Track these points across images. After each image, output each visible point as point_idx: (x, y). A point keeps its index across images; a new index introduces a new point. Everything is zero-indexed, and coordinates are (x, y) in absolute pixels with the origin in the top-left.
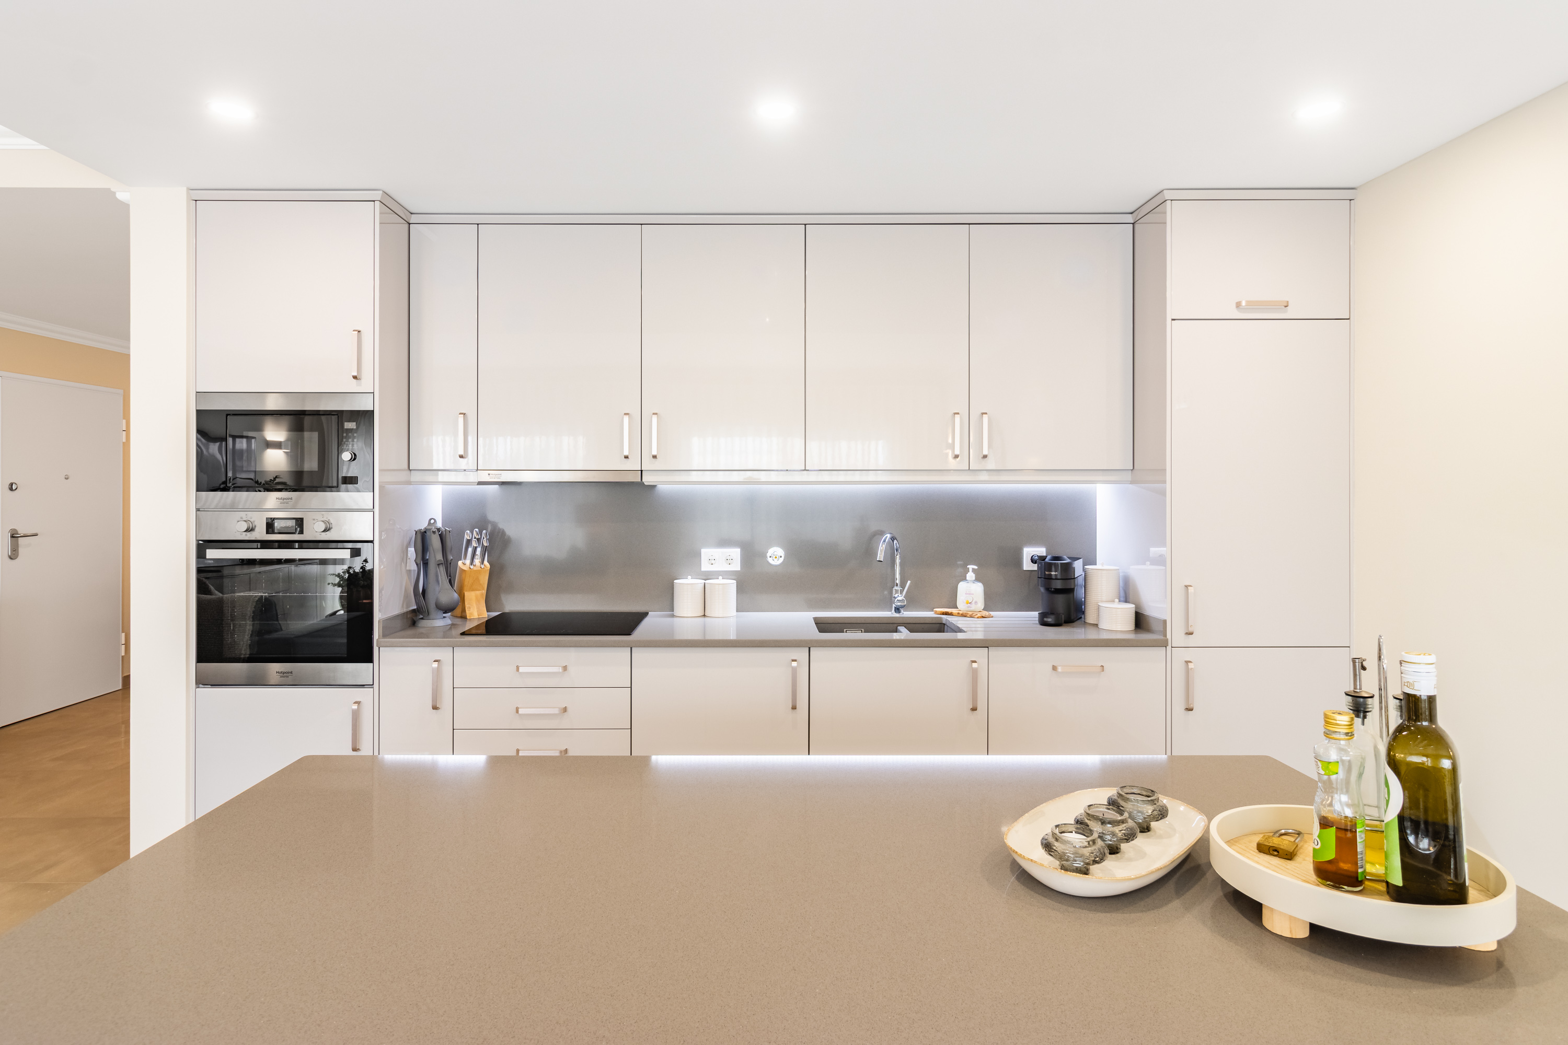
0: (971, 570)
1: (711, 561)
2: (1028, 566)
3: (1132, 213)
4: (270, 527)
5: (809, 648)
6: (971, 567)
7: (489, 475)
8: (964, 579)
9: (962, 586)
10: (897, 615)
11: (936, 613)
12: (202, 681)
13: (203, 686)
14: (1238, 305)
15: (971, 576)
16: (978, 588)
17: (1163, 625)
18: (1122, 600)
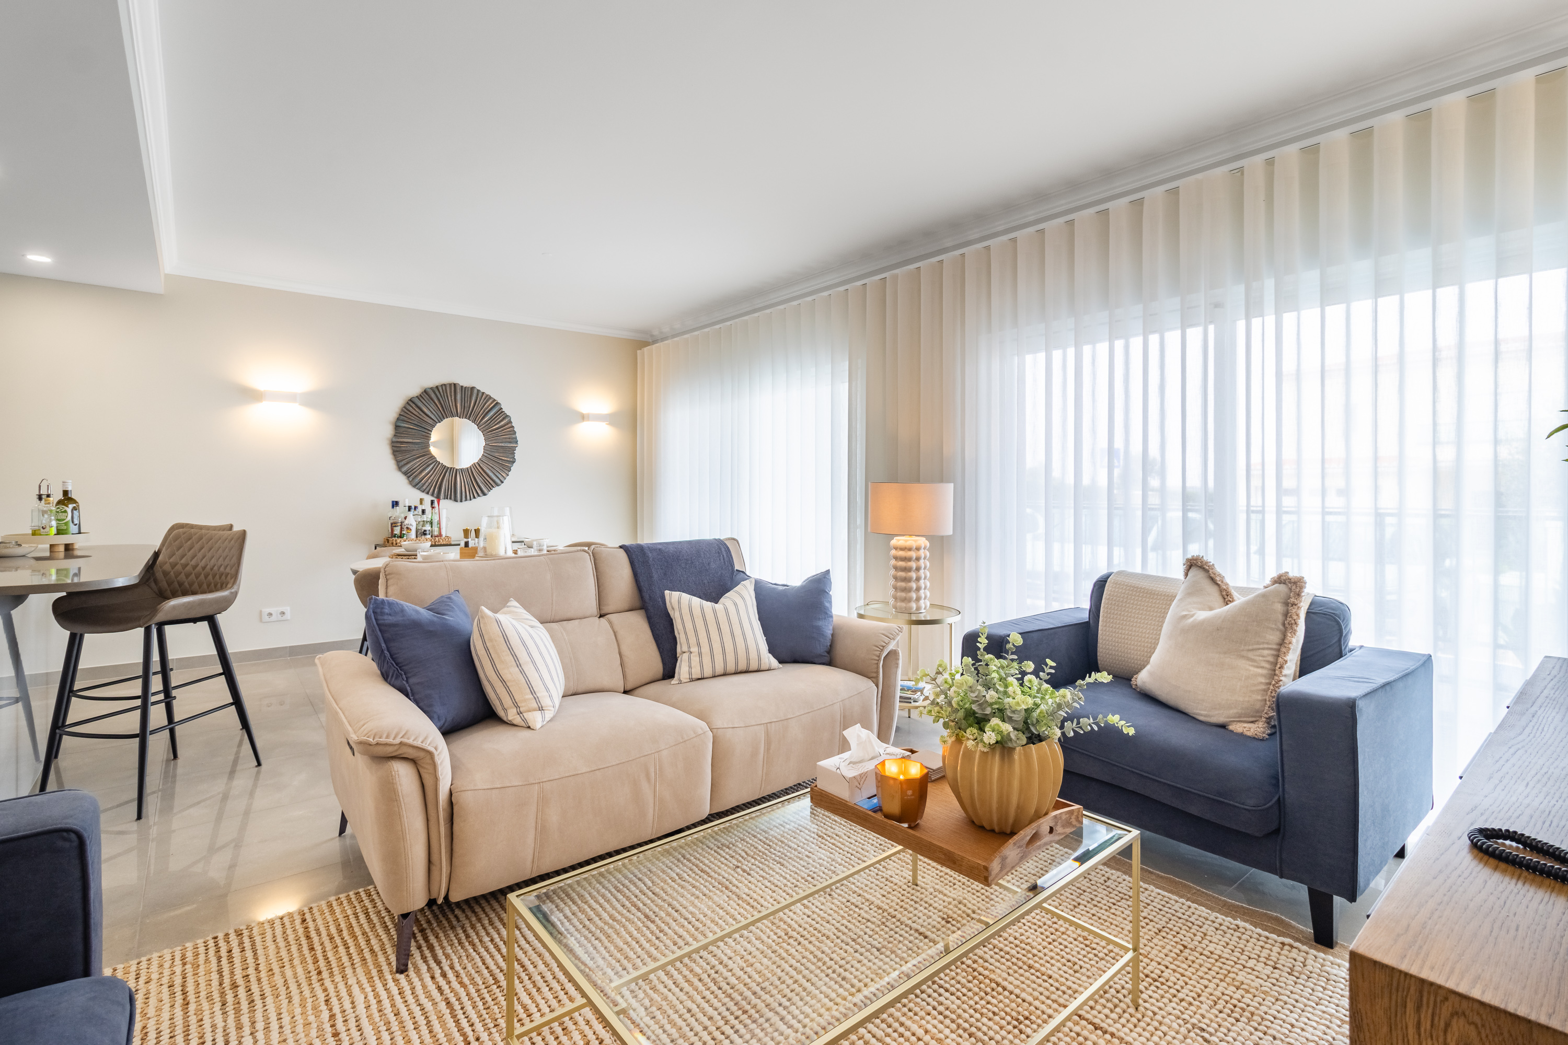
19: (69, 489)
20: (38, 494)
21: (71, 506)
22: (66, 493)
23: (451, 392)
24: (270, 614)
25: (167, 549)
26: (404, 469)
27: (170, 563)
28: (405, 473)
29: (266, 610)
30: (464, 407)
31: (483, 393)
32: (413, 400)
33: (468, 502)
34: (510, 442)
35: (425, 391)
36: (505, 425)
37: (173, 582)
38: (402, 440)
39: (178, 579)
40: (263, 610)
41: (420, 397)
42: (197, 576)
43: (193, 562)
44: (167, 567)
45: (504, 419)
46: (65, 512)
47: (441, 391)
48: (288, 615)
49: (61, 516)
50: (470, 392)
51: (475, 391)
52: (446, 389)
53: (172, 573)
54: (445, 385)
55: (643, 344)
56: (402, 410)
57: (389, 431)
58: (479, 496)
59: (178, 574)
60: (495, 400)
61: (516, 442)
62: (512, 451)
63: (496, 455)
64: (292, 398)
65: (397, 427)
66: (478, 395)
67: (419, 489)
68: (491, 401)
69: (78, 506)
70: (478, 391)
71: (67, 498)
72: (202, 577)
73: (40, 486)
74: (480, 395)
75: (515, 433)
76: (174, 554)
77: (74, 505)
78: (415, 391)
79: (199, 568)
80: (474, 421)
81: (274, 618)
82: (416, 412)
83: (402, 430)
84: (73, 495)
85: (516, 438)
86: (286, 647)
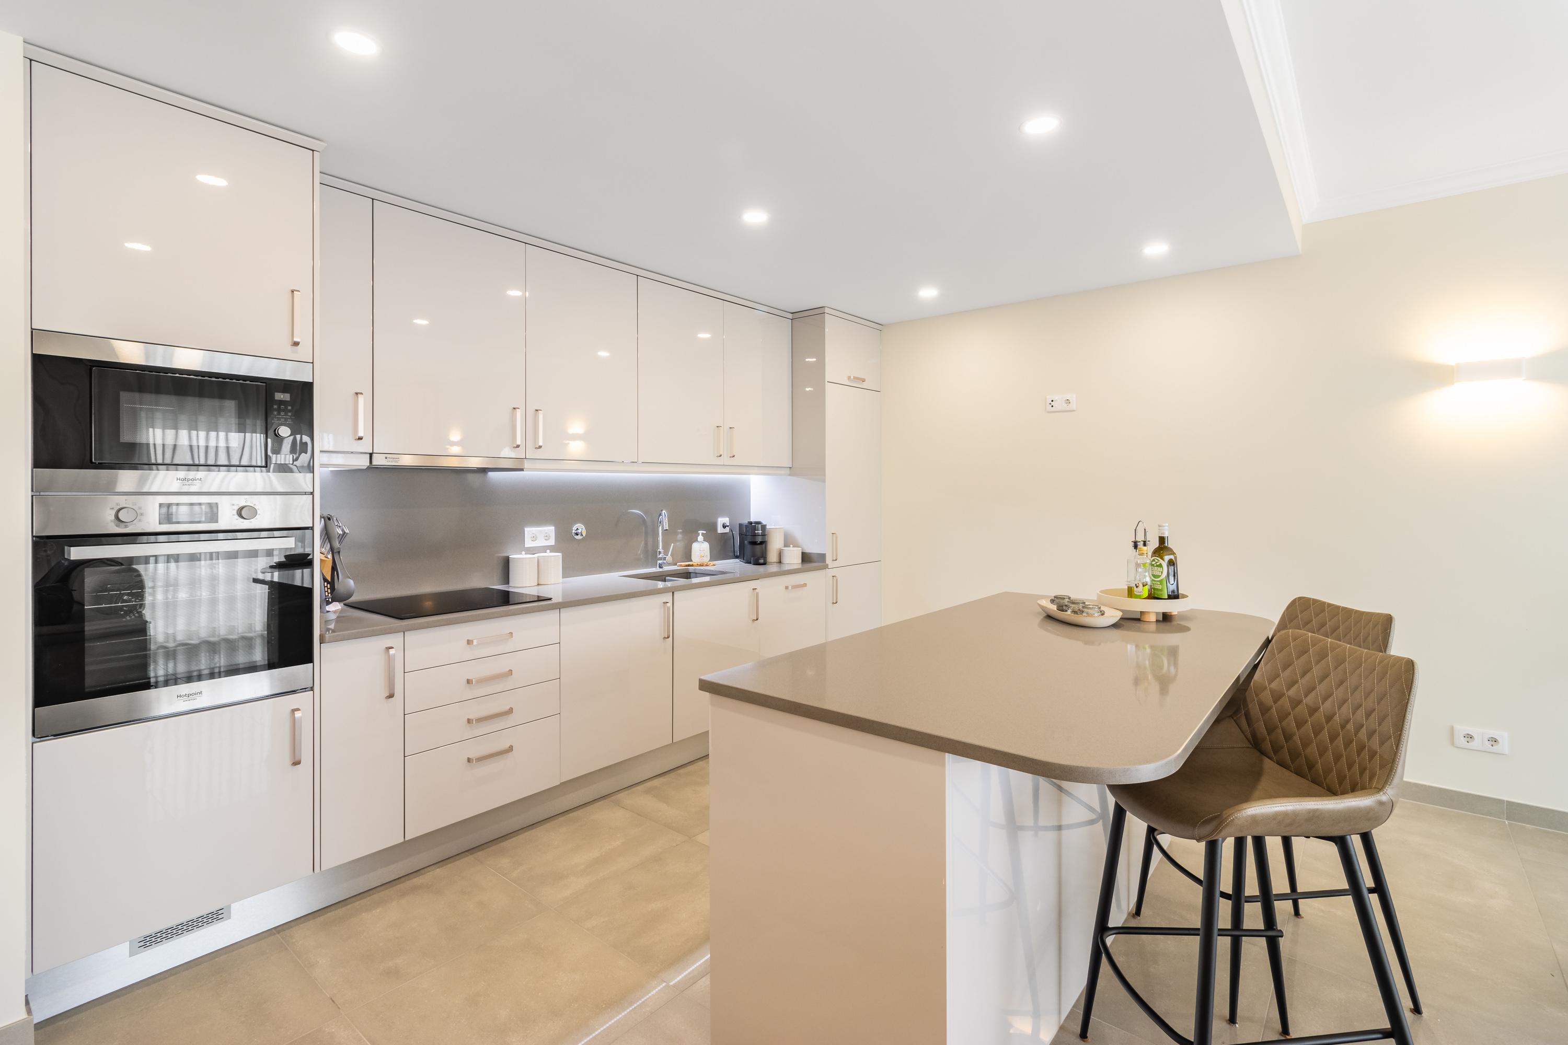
0: (701, 534)
1: (534, 538)
2: (720, 530)
3: (792, 313)
4: (168, 518)
5: (673, 593)
6: (700, 532)
7: (386, 458)
8: (696, 540)
9: (695, 546)
10: (661, 570)
11: (681, 566)
12: (39, 732)
13: (39, 740)
14: (849, 378)
15: (700, 538)
16: (706, 546)
17: (822, 557)
18: (791, 546)
19: (1166, 535)
20: (1134, 540)
21: (1167, 558)
22: (1162, 540)
24: (1470, 737)
25: (1266, 664)
27: (1272, 691)
29: (1462, 728)
37: (1276, 727)
39: (1284, 723)
40: (1456, 727)
42: (1318, 731)
43: (1310, 700)
44: (1267, 697)
46: (1160, 566)
48: (1504, 746)
49: (1157, 571)
53: (1274, 710)
59: (1284, 716)
64: (1511, 368)
69: (1176, 558)
71: (1162, 548)
72: (1325, 734)
73: (1135, 530)
76: (1278, 676)
77: (1172, 557)
79: (1320, 715)
81: (1475, 744)
84: (1170, 544)
86: (1501, 802)
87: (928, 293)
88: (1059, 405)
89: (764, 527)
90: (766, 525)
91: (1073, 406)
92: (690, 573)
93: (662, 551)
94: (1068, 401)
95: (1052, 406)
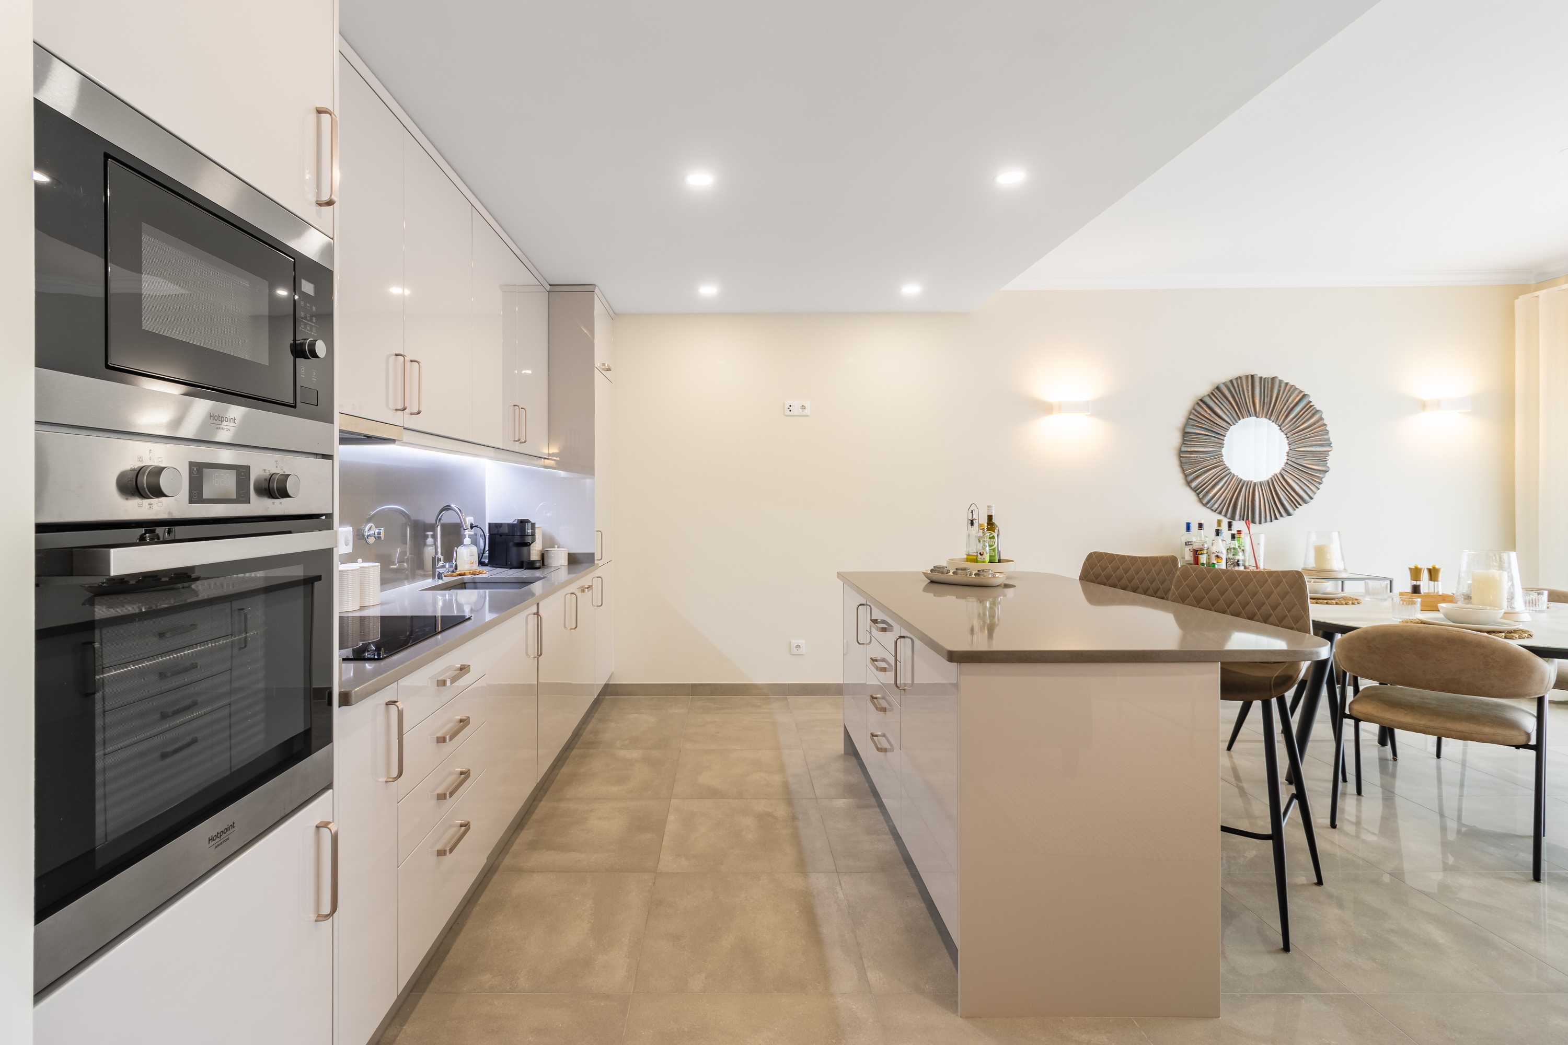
3: (551, 285)
9: (462, 550)
15: (467, 541)
17: (592, 556)
18: (556, 546)
20: (970, 518)
23: (1247, 386)
26: (1194, 484)
28: (1195, 490)
30: (1263, 404)
31: (1287, 384)
32: (1204, 399)
33: (1269, 524)
34: (1322, 445)
35: (1218, 388)
36: (1315, 423)
38: (1192, 449)
41: (1211, 395)
45: (1313, 415)
47: (1236, 385)
49: (991, 542)
50: (1270, 384)
51: (1277, 383)
52: (1242, 383)
54: (1240, 377)
55: (1523, 289)
56: (1191, 413)
57: (1175, 439)
58: (1281, 516)
60: (1301, 392)
61: (1329, 445)
62: (1322, 458)
63: (1304, 463)
64: (1081, 407)
65: (1185, 434)
66: (1280, 386)
67: (1210, 508)
68: (1296, 392)
70: (1281, 381)
74: (1283, 386)
75: (1327, 432)
78: (1204, 389)
80: (1276, 421)
82: (1208, 413)
83: (1190, 437)
85: (1328, 440)
87: (708, 290)
88: (796, 410)
89: (533, 525)
90: (535, 523)
91: (807, 412)
92: (465, 583)
93: (442, 557)
94: (803, 407)
95: (790, 411)
